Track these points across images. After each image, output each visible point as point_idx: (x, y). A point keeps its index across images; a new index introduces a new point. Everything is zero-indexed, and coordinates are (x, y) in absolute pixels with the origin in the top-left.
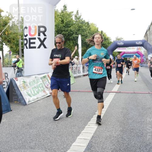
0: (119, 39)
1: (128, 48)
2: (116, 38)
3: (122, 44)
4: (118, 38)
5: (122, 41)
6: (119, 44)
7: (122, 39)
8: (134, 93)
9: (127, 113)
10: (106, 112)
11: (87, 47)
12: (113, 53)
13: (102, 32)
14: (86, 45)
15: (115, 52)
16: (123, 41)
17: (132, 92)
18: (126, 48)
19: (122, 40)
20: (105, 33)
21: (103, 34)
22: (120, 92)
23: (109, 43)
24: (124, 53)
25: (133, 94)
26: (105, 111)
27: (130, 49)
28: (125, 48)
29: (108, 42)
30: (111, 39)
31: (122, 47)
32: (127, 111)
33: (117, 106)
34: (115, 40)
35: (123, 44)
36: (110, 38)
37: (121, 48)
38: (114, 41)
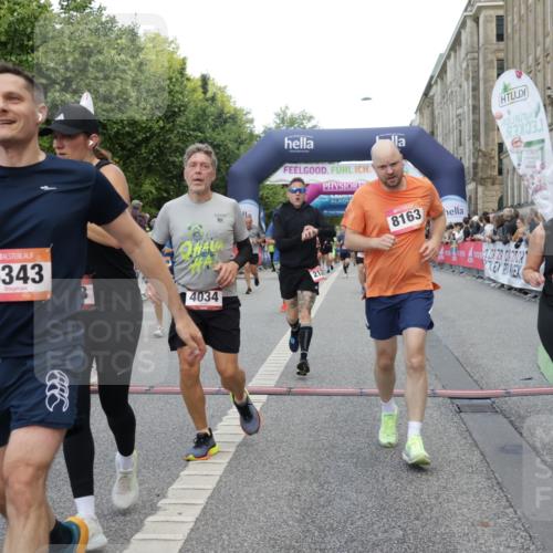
0: (292, 122)
1: (336, 164)
2: (278, 115)
3: (305, 144)
4: (289, 114)
5: (305, 132)
6: (293, 145)
7: (311, 118)
8: (361, 394)
9: (322, 501)
10: (211, 498)
11: (128, 158)
12: (263, 193)
13: (205, 80)
14: (123, 148)
15: (274, 187)
16: (315, 134)
17: (351, 390)
18: (328, 166)
19: (309, 125)
20: (222, 90)
21: (209, 95)
22: (289, 393)
23: (240, 142)
24: (319, 191)
25: (355, 398)
26: (208, 493)
27: (346, 170)
28: (321, 165)
29: (233, 136)
30: (252, 121)
31: (306, 162)
32: (321, 486)
33: (270, 462)
34: (273, 126)
35: (311, 145)
36: (250, 116)
37: (303, 166)
38: (268, 132)
